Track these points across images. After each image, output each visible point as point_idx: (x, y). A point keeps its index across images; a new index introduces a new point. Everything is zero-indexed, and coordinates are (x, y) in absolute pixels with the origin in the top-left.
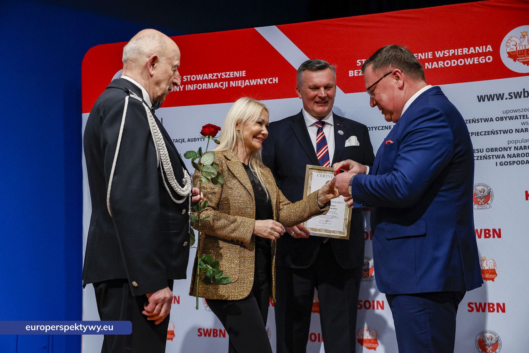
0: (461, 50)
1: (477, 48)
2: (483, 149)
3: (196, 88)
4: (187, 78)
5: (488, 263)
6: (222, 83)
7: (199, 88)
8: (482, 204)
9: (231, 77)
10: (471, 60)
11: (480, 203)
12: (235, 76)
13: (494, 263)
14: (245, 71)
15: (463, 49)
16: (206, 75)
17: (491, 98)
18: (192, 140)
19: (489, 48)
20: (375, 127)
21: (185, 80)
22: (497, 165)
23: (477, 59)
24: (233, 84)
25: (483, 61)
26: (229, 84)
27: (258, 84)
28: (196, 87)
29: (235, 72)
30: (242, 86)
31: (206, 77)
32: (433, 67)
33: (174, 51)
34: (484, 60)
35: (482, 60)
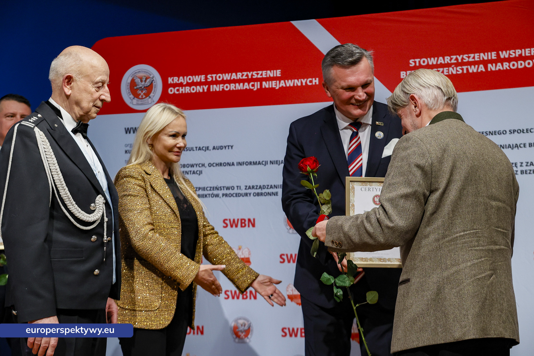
0: (528, 51)
3: (223, 89)
4: (212, 77)
6: (253, 83)
7: (226, 89)
9: (263, 77)
12: (268, 76)
14: (280, 70)
15: (531, 49)
16: (234, 74)
18: (218, 148)
24: (266, 85)
26: (261, 85)
27: (295, 85)
29: (269, 72)
30: (277, 87)
31: (234, 76)
32: (497, 69)
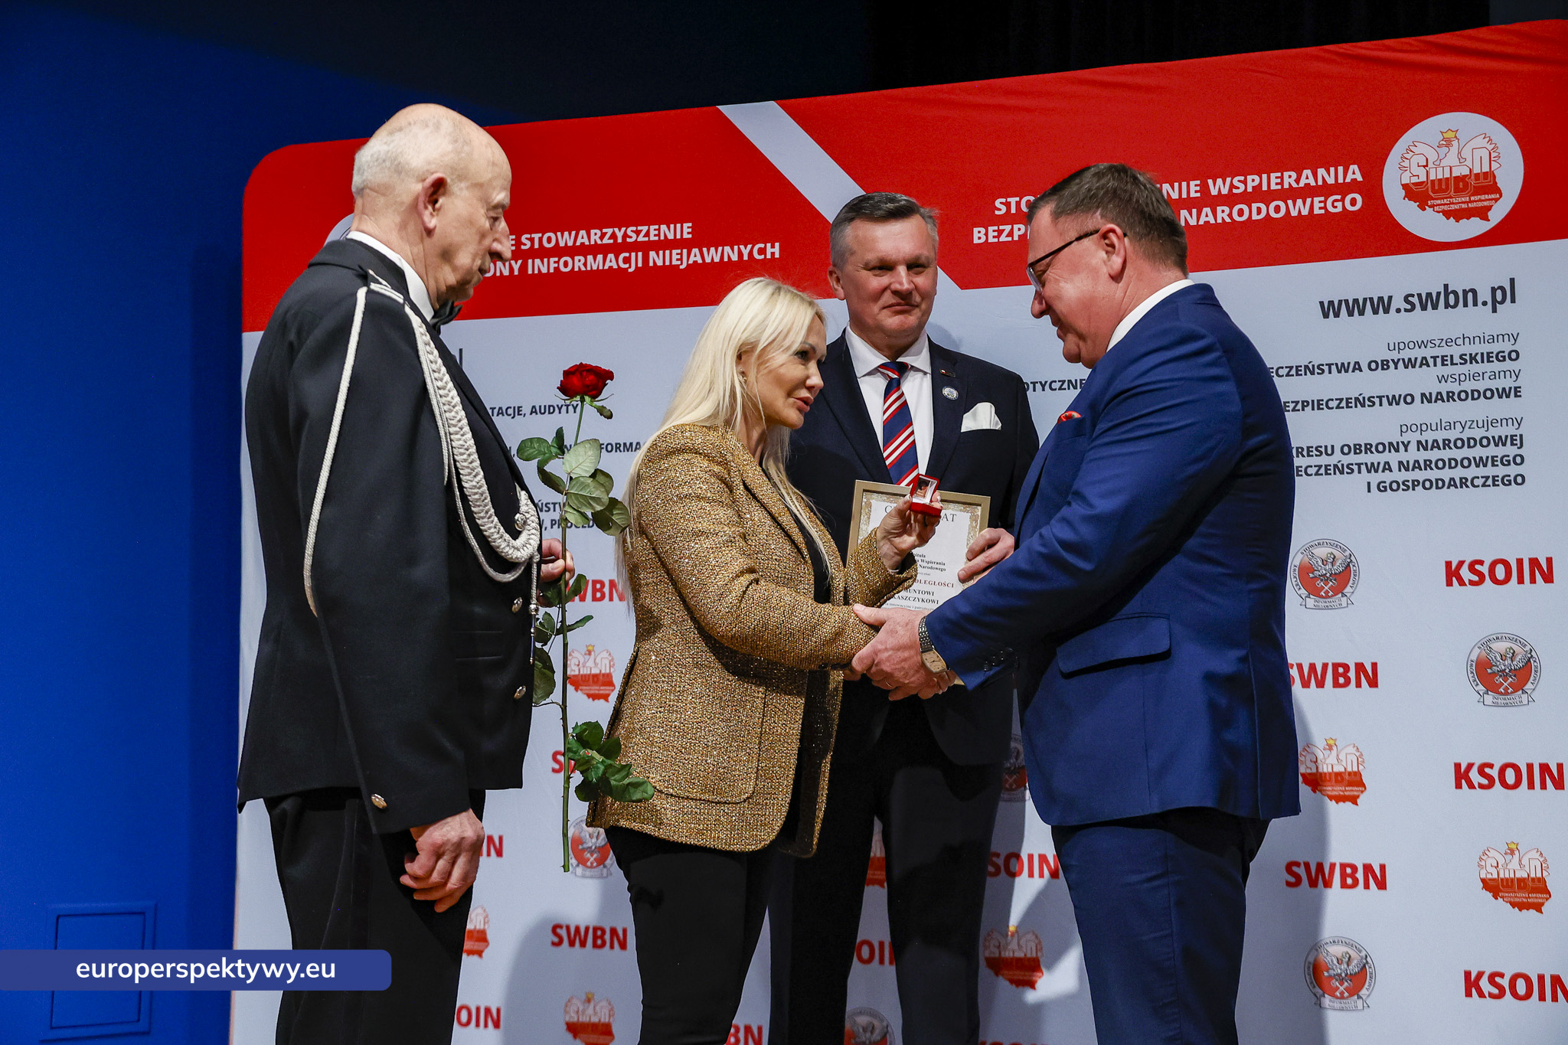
0: (1277, 178)
1: (1321, 172)
2: (1333, 447)
3: (557, 269)
4: (532, 240)
5: (1342, 756)
6: (627, 255)
7: (563, 269)
8: (1327, 597)
9: (651, 239)
10: (1304, 203)
11: (1322, 593)
12: (662, 238)
13: (1358, 754)
14: (690, 225)
15: (1282, 175)
16: (583, 233)
17: (1356, 307)
18: (543, 411)
19: (1355, 173)
20: (1041, 383)
21: (525, 245)
22: (1369, 491)
23: (1320, 202)
24: (656, 258)
25: (1336, 207)
26: (646, 259)
27: (726, 259)
28: (556, 265)
29: (664, 227)
30: (682, 264)
31: (583, 238)
32: (1201, 222)
33: (494, 164)
34: (1339, 204)
35: (1334, 205)
